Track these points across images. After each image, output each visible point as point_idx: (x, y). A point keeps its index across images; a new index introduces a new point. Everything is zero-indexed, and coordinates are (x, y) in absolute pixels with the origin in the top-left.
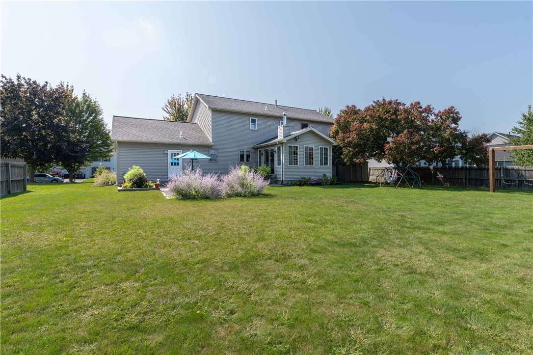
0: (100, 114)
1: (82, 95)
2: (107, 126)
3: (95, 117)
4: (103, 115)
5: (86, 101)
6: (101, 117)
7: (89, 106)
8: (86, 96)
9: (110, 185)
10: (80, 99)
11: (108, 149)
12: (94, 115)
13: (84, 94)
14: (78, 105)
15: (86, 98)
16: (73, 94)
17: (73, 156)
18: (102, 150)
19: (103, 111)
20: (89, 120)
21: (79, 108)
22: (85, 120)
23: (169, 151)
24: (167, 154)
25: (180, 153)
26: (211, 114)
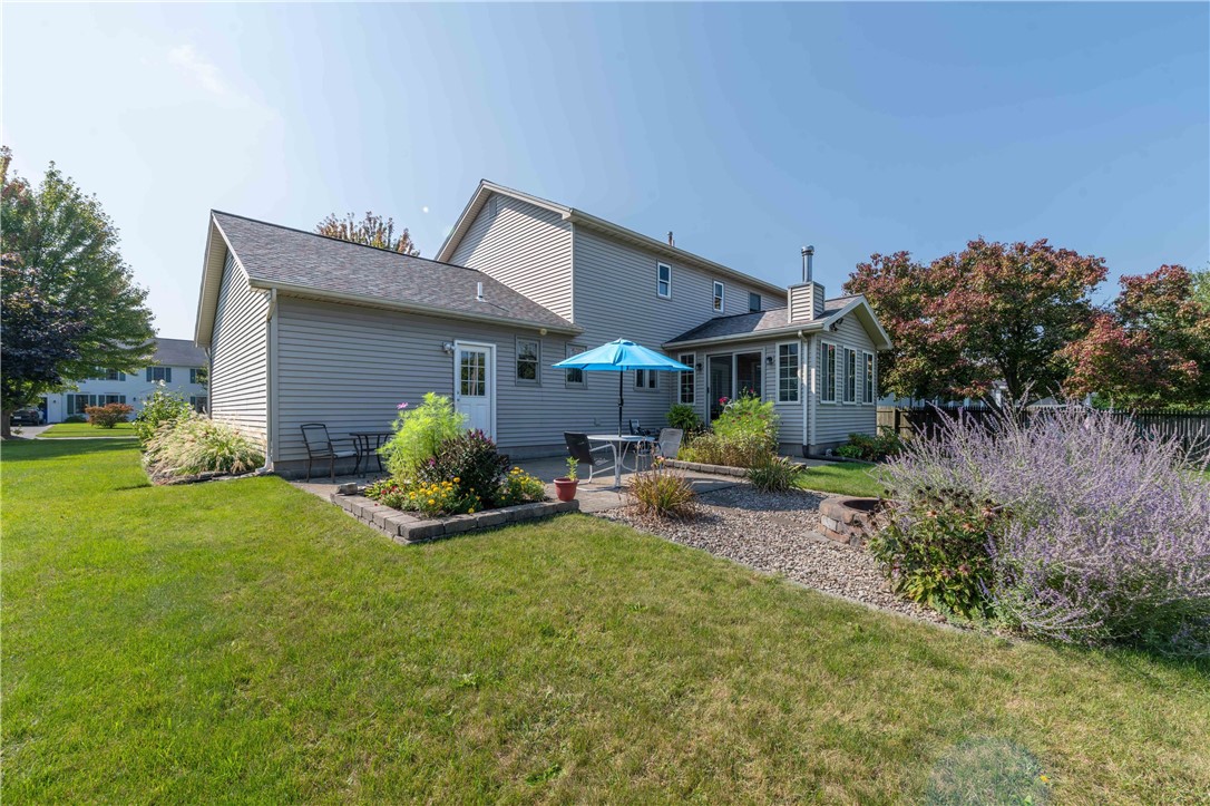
0: (110, 243)
1: (44, 178)
2: (132, 279)
3: (92, 249)
4: (118, 245)
5: (61, 196)
6: (113, 249)
7: (70, 213)
8: (60, 181)
9: (239, 473)
10: (36, 186)
11: (137, 343)
12: (88, 242)
13: (52, 174)
14: (27, 205)
15: (61, 187)
16: (10, 170)
17: (19, 359)
18: (115, 347)
19: (121, 234)
20: (69, 256)
21: (34, 213)
22: (56, 256)
23: (456, 342)
24: (453, 352)
25: (489, 351)
26: (571, 236)
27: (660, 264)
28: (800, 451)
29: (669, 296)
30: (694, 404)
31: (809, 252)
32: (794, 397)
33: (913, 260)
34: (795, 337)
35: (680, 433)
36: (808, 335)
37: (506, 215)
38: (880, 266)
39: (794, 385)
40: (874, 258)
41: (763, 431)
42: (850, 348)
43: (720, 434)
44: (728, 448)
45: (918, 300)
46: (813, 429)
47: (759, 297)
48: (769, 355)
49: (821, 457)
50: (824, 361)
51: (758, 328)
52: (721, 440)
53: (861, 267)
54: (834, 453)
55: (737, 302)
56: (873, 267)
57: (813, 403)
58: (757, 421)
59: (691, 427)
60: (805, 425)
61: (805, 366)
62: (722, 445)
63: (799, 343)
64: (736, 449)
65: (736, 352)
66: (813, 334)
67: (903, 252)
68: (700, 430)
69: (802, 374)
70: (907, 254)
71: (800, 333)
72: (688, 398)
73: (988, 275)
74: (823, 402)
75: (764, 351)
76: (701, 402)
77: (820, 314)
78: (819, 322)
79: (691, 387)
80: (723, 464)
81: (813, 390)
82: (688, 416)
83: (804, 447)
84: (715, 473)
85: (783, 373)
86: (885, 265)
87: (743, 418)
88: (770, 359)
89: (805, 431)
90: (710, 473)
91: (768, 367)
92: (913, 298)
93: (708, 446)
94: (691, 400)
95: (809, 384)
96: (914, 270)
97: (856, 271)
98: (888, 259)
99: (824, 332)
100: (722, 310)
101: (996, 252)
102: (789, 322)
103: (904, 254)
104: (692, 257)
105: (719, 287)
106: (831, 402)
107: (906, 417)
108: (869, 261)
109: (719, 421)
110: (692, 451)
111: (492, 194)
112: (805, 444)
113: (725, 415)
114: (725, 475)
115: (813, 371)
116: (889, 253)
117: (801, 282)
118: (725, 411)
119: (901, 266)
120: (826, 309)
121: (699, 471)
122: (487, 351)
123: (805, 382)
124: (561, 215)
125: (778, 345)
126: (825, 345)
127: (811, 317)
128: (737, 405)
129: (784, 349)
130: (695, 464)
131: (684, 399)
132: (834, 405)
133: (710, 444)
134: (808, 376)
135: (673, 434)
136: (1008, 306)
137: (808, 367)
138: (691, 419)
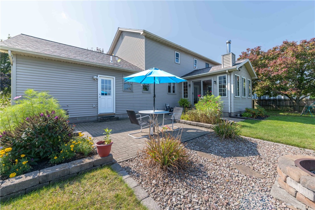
23: (99, 76)
24: (97, 79)
25: (112, 79)
26: (144, 41)
27: (176, 52)
28: (227, 115)
29: (179, 63)
30: (188, 98)
31: (229, 43)
32: (225, 95)
33: (262, 49)
34: (225, 73)
35: (182, 109)
36: (230, 72)
37: (126, 38)
38: (250, 52)
39: (225, 91)
40: (248, 50)
41: (217, 108)
42: (244, 78)
43: (199, 109)
44: (202, 115)
45: (265, 62)
46: (232, 107)
47: (209, 64)
48: (214, 80)
49: (236, 117)
50: (236, 82)
51: (210, 71)
52: (199, 112)
53: (243, 53)
54: (241, 115)
55: (201, 65)
56: (247, 53)
57: (232, 97)
58: (213, 104)
59: (186, 107)
60: (229, 105)
61: (229, 84)
62: (200, 114)
63: (226, 75)
64: (206, 116)
65: (202, 80)
66: (232, 71)
67: (258, 47)
68: (190, 107)
69: (228, 87)
70: (260, 47)
71: (227, 71)
72: (186, 96)
73: (294, 51)
74: (236, 97)
75: (213, 79)
76: (191, 98)
77: (234, 64)
78: (235, 67)
79: (187, 93)
80: (200, 122)
81: (232, 92)
82: (186, 102)
83: (229, 113)
84: (197, 126)
85: (220, 87)
86: (251, 52)
87: (208, 103)
88: (215, 81)
89: (229, 107)
90: (195, 125)
91: (214, 84)
92: (263, 61)
93: (193, 114)
94: (187, 96)
95: (231, 90)
96: (262, 53)
97: (241, 54)
98: (253, 50)
99: (237, 70)
100: (197, 68)
101: (293, 44)
102: (222, 68)
103: (259, 47)
104: (187, 50)
105: (196, 61)
106: (238, 97)
107: (257, 102)
108: (246, 51)
109: (197, 104)
110: (187, 116)
111: (122, 32)
112: (230, 112)
113: (200, 102)
114: (201, 127)
115: (232, 86)
116: (253, 48)
117: (226, 53)
118: (200, 100)
119: (257, 51)
120: (236, 63)
121: (190, 124)
122: (112, 80)
123: (229, 89)
124: (140, 33)
125: (218, 77)
126: (236, 76)
127: (231, 66)
128: (205, 98)
129: (220, 78)
130: (188, 121)
131: (184, 97)
132: (239, 98)
133: (194, 113)
134: (230, 87)
135: (178, 110)
136: (302, 62)
137: (230, 84)
138: (187, 103)
